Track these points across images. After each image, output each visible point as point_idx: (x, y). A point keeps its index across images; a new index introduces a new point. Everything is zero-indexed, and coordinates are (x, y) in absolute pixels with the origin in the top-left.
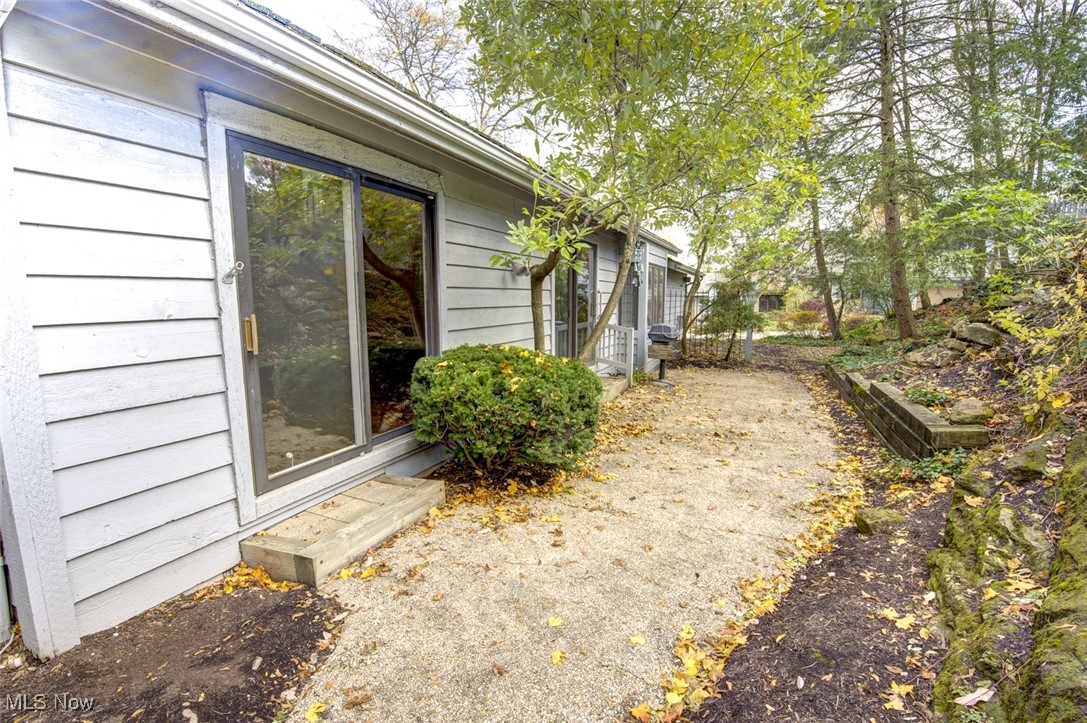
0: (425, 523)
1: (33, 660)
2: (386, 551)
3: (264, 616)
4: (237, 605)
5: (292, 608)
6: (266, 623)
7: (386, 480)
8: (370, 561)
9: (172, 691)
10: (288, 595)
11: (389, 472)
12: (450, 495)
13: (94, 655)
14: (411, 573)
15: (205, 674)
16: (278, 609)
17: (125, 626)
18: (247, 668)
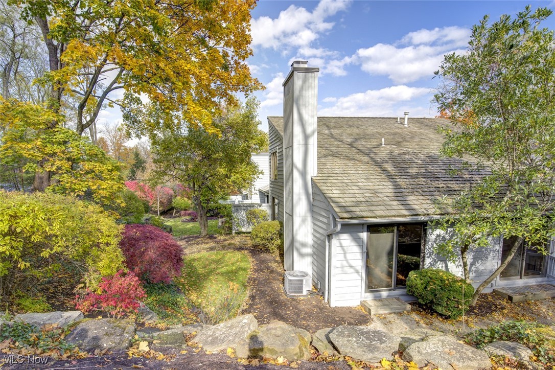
0: (401, 314)
1: (330, 306)
2: (388, 315)
3: (360, 316)
4: (357, 312)
5: (365, 317)
6: (360, 317)
7: (398, 299)
8: (384, 315)
9: (345, 319)
10: (366, 314)
11: (400, 297)
12: (413, 310)
13: (336, 310)
14: (390, 322)
15: (350, 319)
16: (363, 316)
17: (341, 307)
18: (355, 321)
